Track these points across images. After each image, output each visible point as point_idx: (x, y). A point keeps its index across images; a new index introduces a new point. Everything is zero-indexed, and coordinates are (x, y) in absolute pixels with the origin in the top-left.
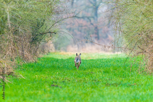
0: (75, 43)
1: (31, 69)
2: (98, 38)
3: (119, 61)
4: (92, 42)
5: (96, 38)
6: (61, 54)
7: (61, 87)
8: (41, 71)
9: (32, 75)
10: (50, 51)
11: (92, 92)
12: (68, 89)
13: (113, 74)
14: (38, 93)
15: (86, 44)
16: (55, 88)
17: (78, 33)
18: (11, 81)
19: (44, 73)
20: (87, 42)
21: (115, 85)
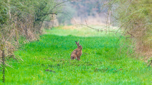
0: (78, 16)
1: (32, 49)
2: (99, 11)
3: (113, 40)
4: (94, 15)
5: (97, 11)
6: (63, 29)
7: (54, 72)
8: (41, 51)
9: (32, 55)
10: (54, 25)
11: (81, 78)
12: (60, 75)
13: (104, 56)
14: (33, 78)
15: (89, 17)
16: (49, 73)
17: (82, 6)
18: (10, 65)
19: (43, 54)
20: (89, 15)
21: (103, 71)
